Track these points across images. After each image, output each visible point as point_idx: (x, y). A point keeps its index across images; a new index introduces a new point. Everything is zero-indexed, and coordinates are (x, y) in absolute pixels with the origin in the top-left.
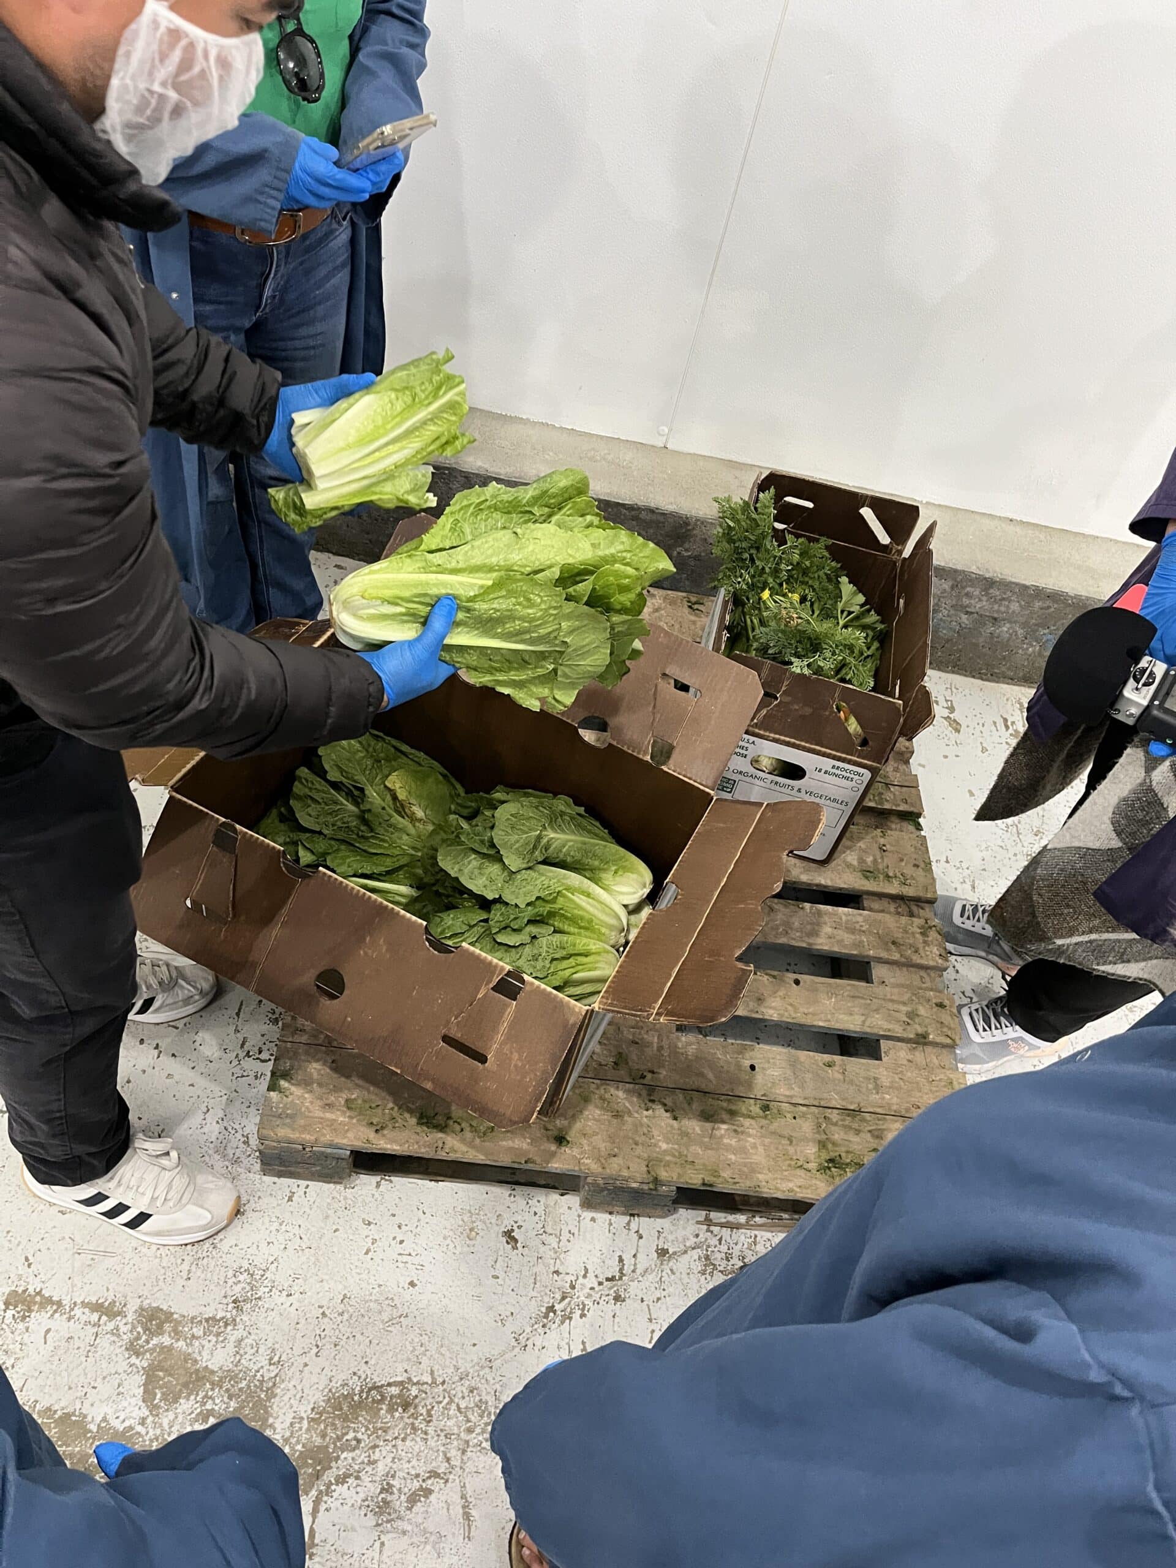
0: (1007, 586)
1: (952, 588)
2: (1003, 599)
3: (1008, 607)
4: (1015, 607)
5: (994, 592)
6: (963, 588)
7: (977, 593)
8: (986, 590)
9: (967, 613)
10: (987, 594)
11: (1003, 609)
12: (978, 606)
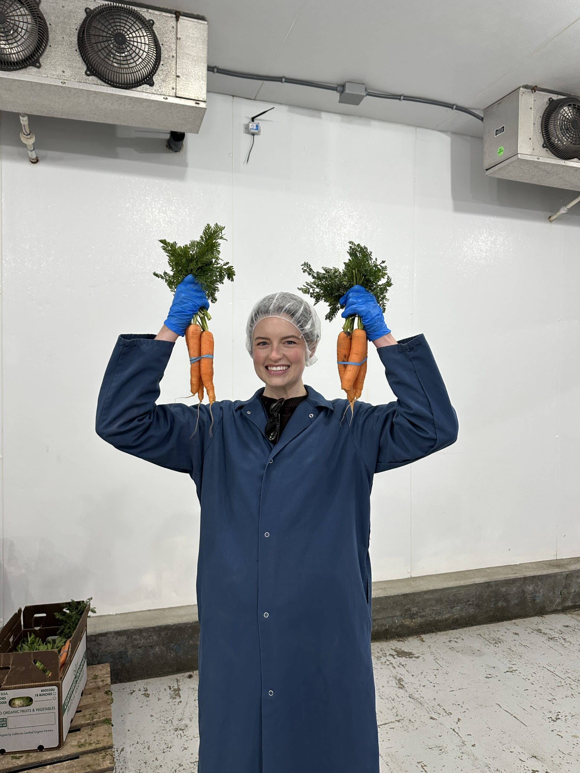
0: (147, 630)
1: (128, 638)
2: (149, 636)
3: (153, 639)
4: (155, 638)
5: (144, 634)
6: (132, 637)
7: (138, 637)
8: (140, 635)
9: (139, 648)
10: (142, 637)
11: (151, 641)
12: (142, 643)
